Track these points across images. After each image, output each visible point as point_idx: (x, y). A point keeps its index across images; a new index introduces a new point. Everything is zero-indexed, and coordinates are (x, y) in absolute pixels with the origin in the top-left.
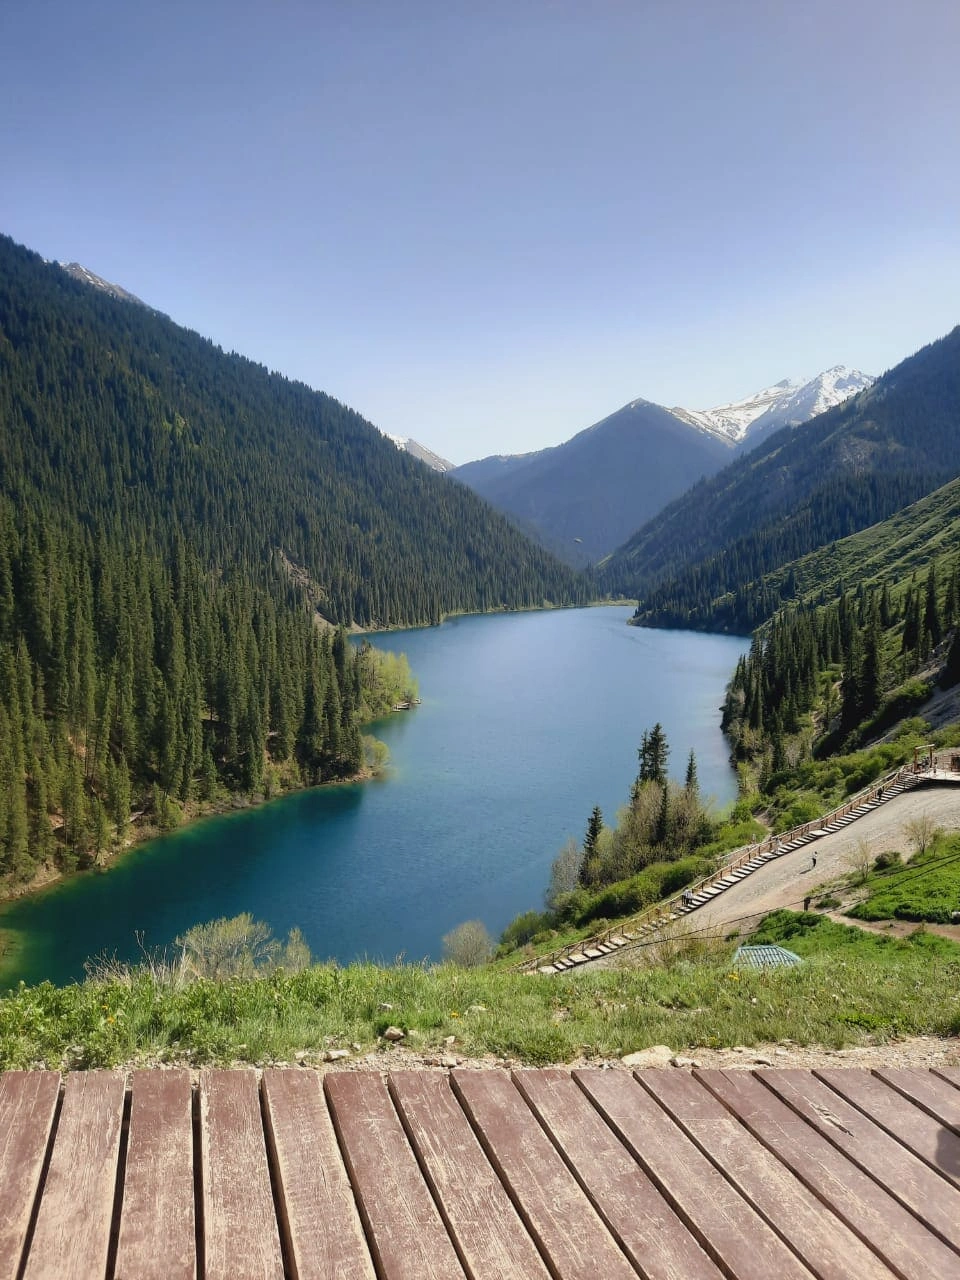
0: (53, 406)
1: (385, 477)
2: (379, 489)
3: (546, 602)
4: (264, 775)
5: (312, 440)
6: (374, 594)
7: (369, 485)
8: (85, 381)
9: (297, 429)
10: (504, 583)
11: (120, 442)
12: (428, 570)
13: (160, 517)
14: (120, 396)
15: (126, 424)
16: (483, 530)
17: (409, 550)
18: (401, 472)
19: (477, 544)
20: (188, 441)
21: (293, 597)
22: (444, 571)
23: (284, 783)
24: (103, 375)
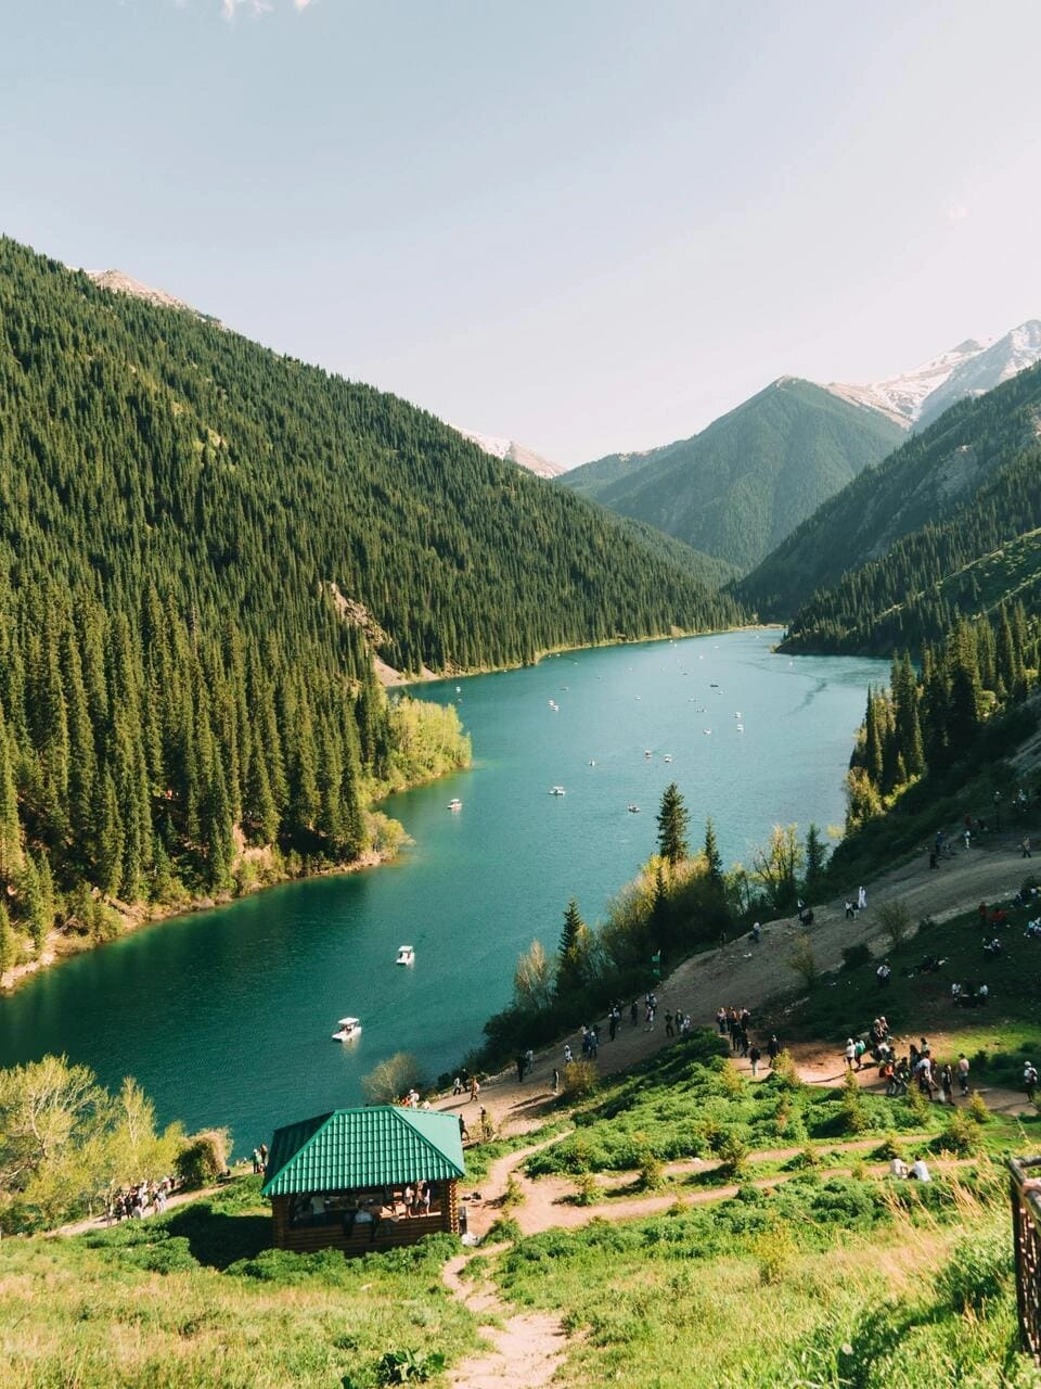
0: (66, 434)
1: (468, 487)
2: (460, 503)
3: (674, 629)
4: (235, 866)
5: (380, 450)
6: (449, 630)
7: (448, 499)
8: (103, 401)
9: (361, 438)
10: (620, 609)
11: (143, 471)
12: (522, 598)
13: (187, 554)
14: (145, 414)
15: (150, 447)
16: (591, 545)
17: (498, 575)
18: (488, 481)
19: (584, 562)
20: (222, 461)
21: (347, 639)
22: (542, 598)
23: (265, 875)
24: (124, 393)
